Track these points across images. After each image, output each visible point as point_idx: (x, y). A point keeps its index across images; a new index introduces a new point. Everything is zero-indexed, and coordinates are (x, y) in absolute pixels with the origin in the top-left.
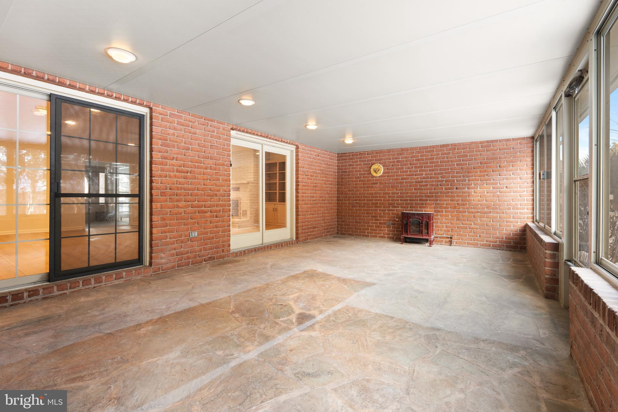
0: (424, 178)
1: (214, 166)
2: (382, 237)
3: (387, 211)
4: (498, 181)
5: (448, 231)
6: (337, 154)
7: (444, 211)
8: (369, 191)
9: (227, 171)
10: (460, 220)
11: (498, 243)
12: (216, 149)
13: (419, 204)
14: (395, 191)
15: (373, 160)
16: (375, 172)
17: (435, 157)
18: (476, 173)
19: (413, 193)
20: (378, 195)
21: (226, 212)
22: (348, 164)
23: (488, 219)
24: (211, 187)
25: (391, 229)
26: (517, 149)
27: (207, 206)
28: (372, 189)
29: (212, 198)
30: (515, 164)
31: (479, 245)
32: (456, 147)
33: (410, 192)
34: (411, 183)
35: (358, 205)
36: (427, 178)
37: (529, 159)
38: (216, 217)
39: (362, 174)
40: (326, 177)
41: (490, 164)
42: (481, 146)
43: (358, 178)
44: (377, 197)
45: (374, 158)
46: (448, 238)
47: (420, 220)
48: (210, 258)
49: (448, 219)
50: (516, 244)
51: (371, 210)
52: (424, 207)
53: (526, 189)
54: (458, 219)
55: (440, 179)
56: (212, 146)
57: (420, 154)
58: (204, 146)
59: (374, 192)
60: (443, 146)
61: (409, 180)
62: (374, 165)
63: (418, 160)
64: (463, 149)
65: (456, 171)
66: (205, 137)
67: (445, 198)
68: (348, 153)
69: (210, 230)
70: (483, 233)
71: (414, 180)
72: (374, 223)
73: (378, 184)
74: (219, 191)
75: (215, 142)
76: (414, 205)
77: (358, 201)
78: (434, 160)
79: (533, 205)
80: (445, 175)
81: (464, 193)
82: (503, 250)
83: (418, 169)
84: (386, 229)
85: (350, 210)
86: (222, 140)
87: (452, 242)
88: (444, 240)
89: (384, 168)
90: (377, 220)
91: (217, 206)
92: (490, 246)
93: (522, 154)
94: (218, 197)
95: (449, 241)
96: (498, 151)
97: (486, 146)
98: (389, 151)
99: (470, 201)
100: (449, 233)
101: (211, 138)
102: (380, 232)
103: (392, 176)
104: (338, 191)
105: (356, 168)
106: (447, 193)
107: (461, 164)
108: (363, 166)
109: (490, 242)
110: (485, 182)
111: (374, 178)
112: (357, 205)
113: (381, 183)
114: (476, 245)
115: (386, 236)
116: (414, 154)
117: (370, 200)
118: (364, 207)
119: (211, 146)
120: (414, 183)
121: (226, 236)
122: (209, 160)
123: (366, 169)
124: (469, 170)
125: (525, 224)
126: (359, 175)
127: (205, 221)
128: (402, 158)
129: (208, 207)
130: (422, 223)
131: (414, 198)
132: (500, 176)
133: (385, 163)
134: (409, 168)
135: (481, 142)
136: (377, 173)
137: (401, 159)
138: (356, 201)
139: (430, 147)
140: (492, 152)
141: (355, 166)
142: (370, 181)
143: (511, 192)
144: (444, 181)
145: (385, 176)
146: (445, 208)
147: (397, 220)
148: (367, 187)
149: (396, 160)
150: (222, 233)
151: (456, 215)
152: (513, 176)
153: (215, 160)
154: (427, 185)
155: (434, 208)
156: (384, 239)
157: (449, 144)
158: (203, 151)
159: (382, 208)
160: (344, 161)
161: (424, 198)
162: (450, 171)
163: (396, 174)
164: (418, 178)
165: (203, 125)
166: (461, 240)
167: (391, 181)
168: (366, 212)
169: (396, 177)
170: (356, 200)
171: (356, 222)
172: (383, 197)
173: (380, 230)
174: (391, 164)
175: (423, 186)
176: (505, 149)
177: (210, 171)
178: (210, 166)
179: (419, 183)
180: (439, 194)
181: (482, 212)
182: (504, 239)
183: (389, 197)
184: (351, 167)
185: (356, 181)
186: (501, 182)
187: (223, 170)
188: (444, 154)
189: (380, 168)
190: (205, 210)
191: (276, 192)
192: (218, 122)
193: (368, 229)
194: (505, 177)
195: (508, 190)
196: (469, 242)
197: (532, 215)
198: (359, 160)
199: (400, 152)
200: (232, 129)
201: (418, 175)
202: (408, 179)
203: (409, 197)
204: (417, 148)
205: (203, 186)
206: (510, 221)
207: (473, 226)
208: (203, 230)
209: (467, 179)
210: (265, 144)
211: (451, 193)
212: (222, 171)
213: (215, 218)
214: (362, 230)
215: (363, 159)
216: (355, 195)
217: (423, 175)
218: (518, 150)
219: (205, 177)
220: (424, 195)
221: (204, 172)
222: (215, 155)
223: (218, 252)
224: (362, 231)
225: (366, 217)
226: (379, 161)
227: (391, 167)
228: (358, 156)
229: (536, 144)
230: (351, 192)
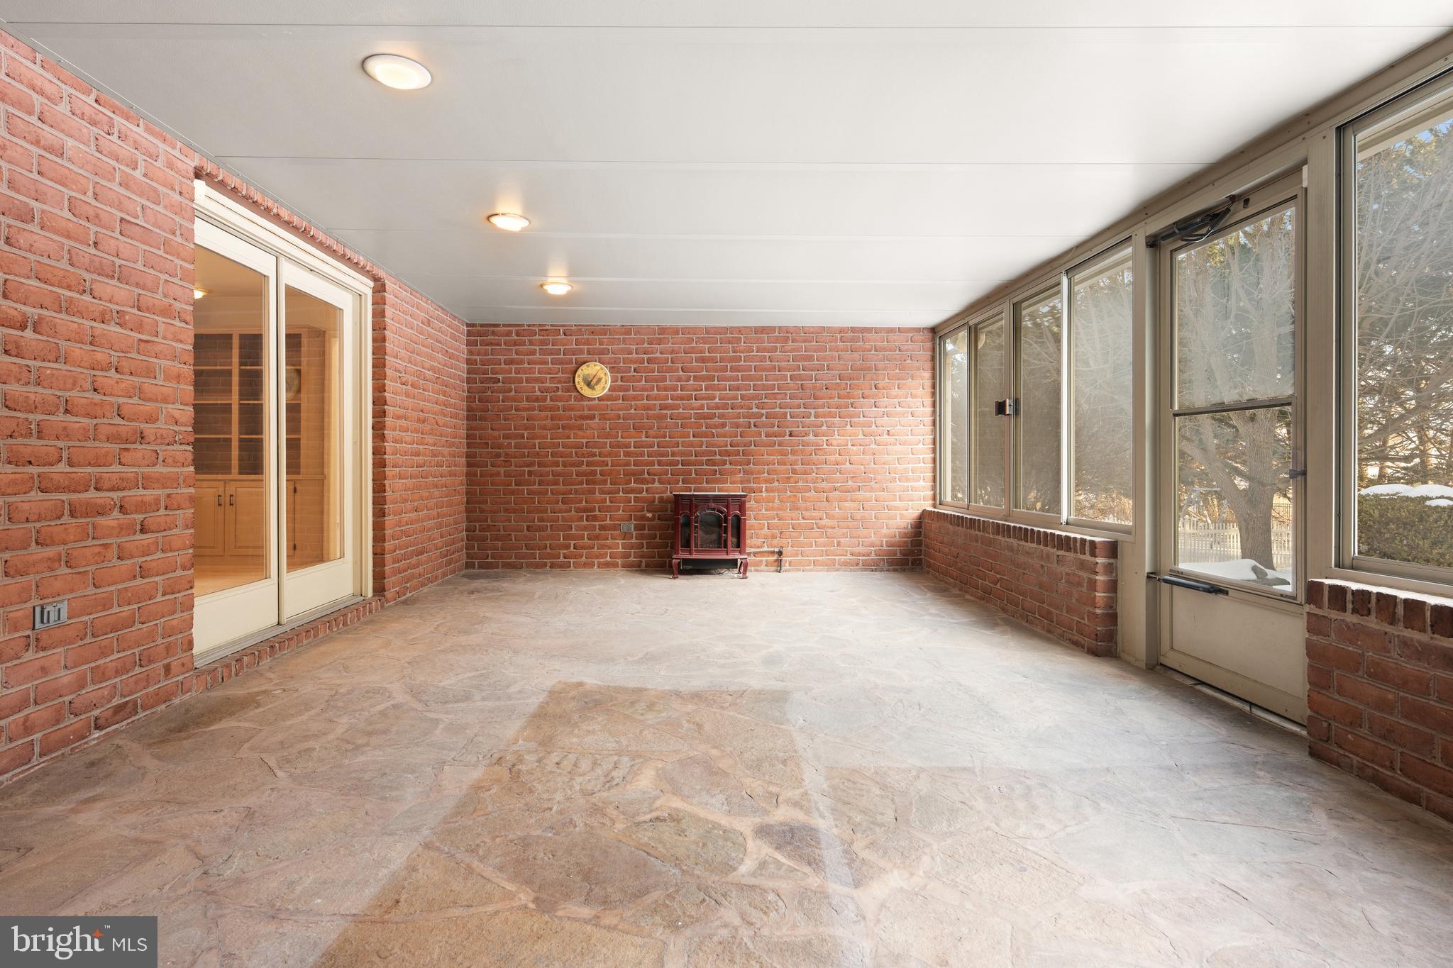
0: (718, 408)
1: (135, 311)
2: (607, 565)
3: (621, 494)
4: (873, 420)
5: (773, 537)
6: (468, 325)
7: (764, 489)
8: (569, 437)
9: (181, 341)
10: (797, 509)
11: (873, 557)
12: (144, 243)
13: (705, 473)
14: (644, 439)
15: (581, 352)
16: (589, 384)
17: (742, 355)
18: (830, 398)
19: (691, 444)
20: (597, 450)
21: (179, 508)
22: (502, 358)
23: (855, 505)
24: (121, 400)
25: (634, 540)
26: (907, 350)
27: (107, 485)
28: (580, 433)
29: (127, 450)
30: (904, 384)
31: (837, 566)
32: (790, 335)
33: (682, 442)
34: (685, 418)
35: (537, 479)
36: (725, 407)
37: (927, 374)
38: (142, 531)
39: (547, 390)
40: (444, 394)
41: (857, 379)
42: (841, 339)
43: (537, 400)
44: (594, 455)
45: (586, 347)
46: (773, 553)
47: (722, 513)
48: (119, 709)
49: (773, 509)
50: (904, 555)
51: (576, 492)
52: (717, 481)
53: (921, 438)
54: (795, 508)
55: (755, 410)
56: (128, 226)
57: (707, 346)
58: (97, 216)
59: (584, 441)
60: (762, 330)
61: (681, 411)
62: (584, 367)
63: (703, 360)
64: (805, 341)
65: (788, 392)
66: (97, 179)
67: (765, 457)
68: (504, 325)
69: (120, 586)
70: (844, 535)
71: (692, 412)
72: (585, 528)
73: (597, 420)
74: (151, 419)
75: (139, 209)
76: (694, 475)
77: (536, 468)
78: (742, 363)
79: (934, 471)
80: (766, 401)
81: (808, 444)
82: (882, 570)
83: (704, 384)
84: (620, 542)
85: (513, 492)
86: (165, 207)
87: (783, 563)
88: (764, 559)
89: (612, 377)
90: (595, 518)
91: (147, 482)
92: (857, 564)
93: (916, 364)
94: (149, 447)
95: (776, 560)
96: (873, 352)
97: (852, 340)
98: (627, 330)
99: (819, 464)
100: (775, 542)
101: (122, 191)
102: (602, 551)
103: (635, 398)
104: (468, 437)
105: (530, 371)
106: (770, 446)
107: (800, 378)
108: (550, 366)
109: (859, 554)
110: (848, 420)
111: (586, 403)
112: (533, 478)
113: (603, 417)
114: (830, 566)
115: (620, 561)
116: (694, 345)
117: (573, 465)
118: (556, 483)
119: (125, 226)
120: (693, 420)
121: (179, 606)
122: (115, 282)
123: (560, 375)
124: (818, 393)
125: (920, 511)
126: (538, 393)
127: (97, 550)
128: (661, 353)
129: (112, 489)
130: (726, 520)
131: (693, 458)
132: (876, 409)
133: (615, 363)
134: (679, 380)
135: (841, 330)
136: (593, 388)
137: (658, 355)
138: (528, 466)
139: (732, 330)
140: (861, 353)
141: (526, 365)
142: (572, 409)
143: (895, 444)
144: (763, 414)
145: (617, 399)
146: (766, 481)
147: (650, 515)
148: (564, 428)
149: (645, 356)
150: (164, 595)
151: (790, 497)
152: (900, 409)
153: (137, 285)
154: (724, 425)
155: (742, 482)
156: (612, 570)
157: (775, 327)
158: (92, 238)
159: (609, 486)
160: (490, 348)
161: (718, 457)
162: (776, 391)
163: (646, 393)
164: (702, 407)
165: (93, 123)
166: (800, 557)
167: (633, 411)
168: (560, 497)
169: (645, 401)
170: (531, 464)
171: (529, 528)
172: (609, 455)
173: (603, 547)
174: (633, 366)
175: (716, 427)
176: (884, 349)
177: (118, 329)
178: (119, 308)
179: (704, 418)
180: (753, 447)
181: (843, 488)
182: (885, 548)
183: (627, 454)
184: (513, 367)
185: (528, 409)
186: (879, 421)
187: (170, 336)
188: (764, 350)
189: (602, 375)
190: (99, 501)
191: (230, 440)
192: (147, 129)
193: (568, 547)
194: (885, 410)
195: (891, 439)
196: (817, 560)
197: (932, 492)
198: (537, 348)
199: (657, 336)
200: (198, 174)
201: (703, 399)
202: (677, 407)
203: (682, 454)
204: (701, 328)
205: (91, 395)
206: (895, 507)
207: (825, 522)
208: (91, 590)
209: (813, 411)
210: (290, 259)
211: (779, 446)
212: (165, 338)
213: (139, 536)
214: (548, 550)
215: (550, 347)
216: (526, 451)
217: (715, 398)
218: (909, 353)
219: (99, 356)
220: (717, 449)
221: (97, 333)
222: (140, 266)
223: (148, 681)
224: (549, 553)
225: (561, 511)
226: (599, 355)
227: (633, 373)
228: (537, 337)
229: (940, 344)
230: (513, 442)
